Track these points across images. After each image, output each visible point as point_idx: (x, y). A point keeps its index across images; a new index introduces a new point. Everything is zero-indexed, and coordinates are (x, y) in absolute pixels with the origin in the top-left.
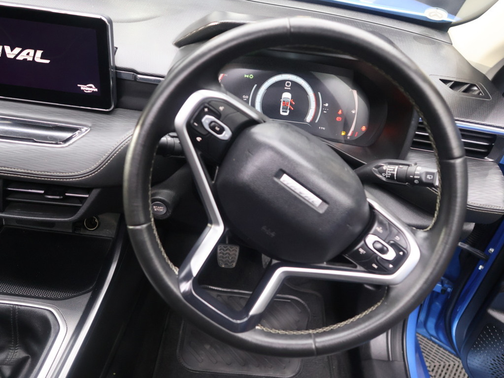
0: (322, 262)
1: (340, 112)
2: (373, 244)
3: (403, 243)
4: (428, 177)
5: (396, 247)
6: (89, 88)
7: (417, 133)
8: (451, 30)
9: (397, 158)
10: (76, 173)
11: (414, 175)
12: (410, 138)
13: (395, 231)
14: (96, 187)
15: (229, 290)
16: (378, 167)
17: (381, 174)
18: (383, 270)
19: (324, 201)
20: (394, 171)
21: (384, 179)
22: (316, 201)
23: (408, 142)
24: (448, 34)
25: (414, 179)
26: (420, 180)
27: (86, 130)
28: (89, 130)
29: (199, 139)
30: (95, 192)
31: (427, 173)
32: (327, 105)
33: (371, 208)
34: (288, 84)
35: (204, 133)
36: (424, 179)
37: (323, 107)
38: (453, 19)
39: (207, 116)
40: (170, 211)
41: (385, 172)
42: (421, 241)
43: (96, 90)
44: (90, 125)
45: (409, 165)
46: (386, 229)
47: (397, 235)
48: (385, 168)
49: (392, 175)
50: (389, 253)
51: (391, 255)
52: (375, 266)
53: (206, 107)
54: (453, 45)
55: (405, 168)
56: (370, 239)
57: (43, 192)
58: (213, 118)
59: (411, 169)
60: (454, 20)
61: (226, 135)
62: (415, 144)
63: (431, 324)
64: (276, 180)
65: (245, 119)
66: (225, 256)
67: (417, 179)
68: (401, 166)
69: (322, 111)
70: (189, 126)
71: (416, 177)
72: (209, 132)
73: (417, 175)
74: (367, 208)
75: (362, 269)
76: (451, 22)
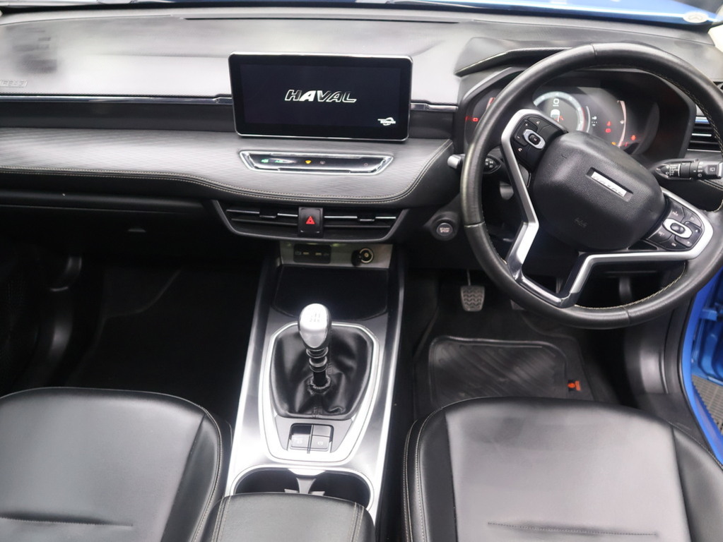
0: (625, 248)
1: (609, 124)
2: (671, 227)
3: (697, 223)
4: (711, 169)
5: (692, 225)
6: (388, 122)
7: (693, 134)
8: (712, 32)
9: (676, 158)
10: (392, 196)
11: (697, 169)
12: (686, 140)
13: (689, 213)
14: (404, 208)
15: (471, 340)
16: (661, 167)
17: (665, 174)
18: (682, 247)
19: (628, 191)
20: (677, 168)
21: (667, 177)
22: (623, 192)
23: (685, 143)
24: (709, 36)
25: (697, 173)
26: (703, 174)
27: (390, 159)
28: (392, 159)
29: (520, 150)
30: (404, 213)
31: (710, 166)
32: (595, 118)
33: (666, 197)
34: (556, 101)
35: (524, 144)
36: (707, 172)
37: (592, 120)
38: (714, 18)
39: (527, 130)
40: (456, 231)
41: (668, 170)
42: (713, 221)
43: (394, 122)
44: (392, 154)
45: (691, 162)
46: (682, 213)
47: (692, 216)
48: (668, 167)
49: (676, 173)
50: (686, 233)
51: (688, 233)
52: (675, 245)
53: (526, 123)
54: (716, 46)
55: (688, 164)
56: (668, 223)
57: (356, 217)
58: (532, 132)
59: (694, 165)
60: (715, 20)
61: (541, 145)
62: (692, 146)
63: (707, 362)
64: (588, 177)
65: (556, 130)
66: (469, 299)
67: (700, 173)
68: (683, 164)
69: (591, 124)
70: (513, 139)
71: (699, 171)
72: (529, 143)
73: (701, 169)
74: (663, 198)
75: (661, 249)
76: (712, 22)
